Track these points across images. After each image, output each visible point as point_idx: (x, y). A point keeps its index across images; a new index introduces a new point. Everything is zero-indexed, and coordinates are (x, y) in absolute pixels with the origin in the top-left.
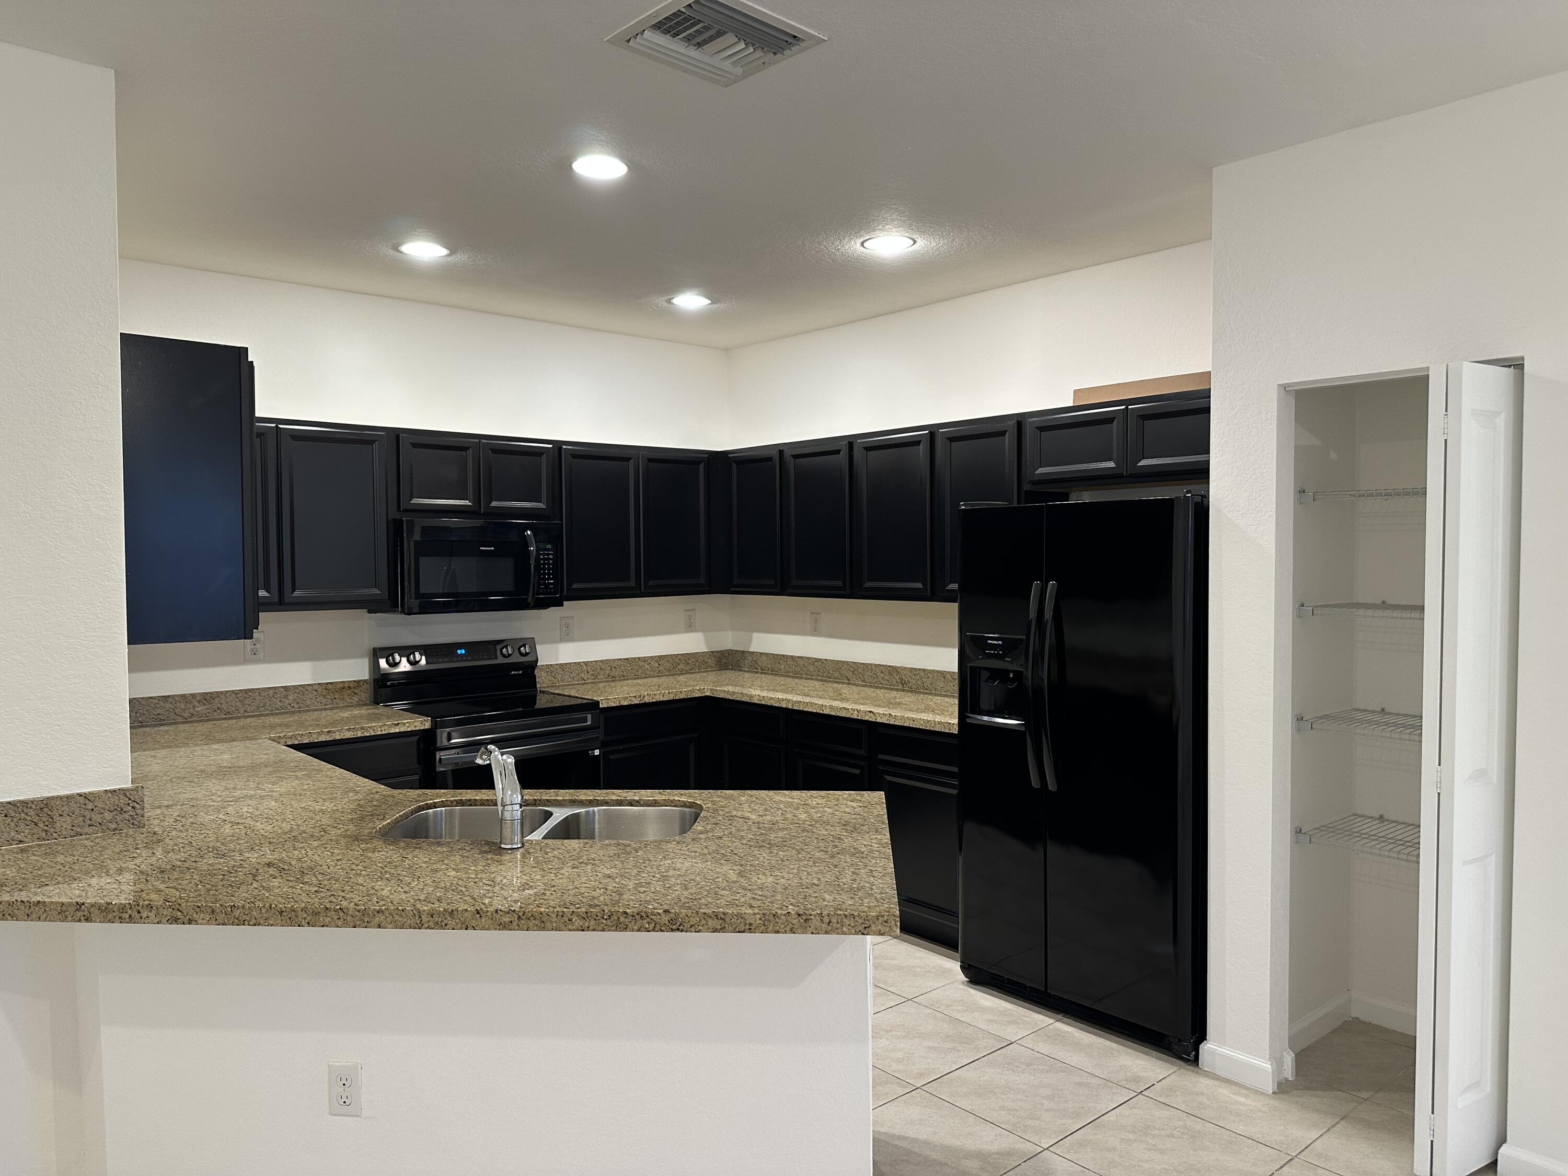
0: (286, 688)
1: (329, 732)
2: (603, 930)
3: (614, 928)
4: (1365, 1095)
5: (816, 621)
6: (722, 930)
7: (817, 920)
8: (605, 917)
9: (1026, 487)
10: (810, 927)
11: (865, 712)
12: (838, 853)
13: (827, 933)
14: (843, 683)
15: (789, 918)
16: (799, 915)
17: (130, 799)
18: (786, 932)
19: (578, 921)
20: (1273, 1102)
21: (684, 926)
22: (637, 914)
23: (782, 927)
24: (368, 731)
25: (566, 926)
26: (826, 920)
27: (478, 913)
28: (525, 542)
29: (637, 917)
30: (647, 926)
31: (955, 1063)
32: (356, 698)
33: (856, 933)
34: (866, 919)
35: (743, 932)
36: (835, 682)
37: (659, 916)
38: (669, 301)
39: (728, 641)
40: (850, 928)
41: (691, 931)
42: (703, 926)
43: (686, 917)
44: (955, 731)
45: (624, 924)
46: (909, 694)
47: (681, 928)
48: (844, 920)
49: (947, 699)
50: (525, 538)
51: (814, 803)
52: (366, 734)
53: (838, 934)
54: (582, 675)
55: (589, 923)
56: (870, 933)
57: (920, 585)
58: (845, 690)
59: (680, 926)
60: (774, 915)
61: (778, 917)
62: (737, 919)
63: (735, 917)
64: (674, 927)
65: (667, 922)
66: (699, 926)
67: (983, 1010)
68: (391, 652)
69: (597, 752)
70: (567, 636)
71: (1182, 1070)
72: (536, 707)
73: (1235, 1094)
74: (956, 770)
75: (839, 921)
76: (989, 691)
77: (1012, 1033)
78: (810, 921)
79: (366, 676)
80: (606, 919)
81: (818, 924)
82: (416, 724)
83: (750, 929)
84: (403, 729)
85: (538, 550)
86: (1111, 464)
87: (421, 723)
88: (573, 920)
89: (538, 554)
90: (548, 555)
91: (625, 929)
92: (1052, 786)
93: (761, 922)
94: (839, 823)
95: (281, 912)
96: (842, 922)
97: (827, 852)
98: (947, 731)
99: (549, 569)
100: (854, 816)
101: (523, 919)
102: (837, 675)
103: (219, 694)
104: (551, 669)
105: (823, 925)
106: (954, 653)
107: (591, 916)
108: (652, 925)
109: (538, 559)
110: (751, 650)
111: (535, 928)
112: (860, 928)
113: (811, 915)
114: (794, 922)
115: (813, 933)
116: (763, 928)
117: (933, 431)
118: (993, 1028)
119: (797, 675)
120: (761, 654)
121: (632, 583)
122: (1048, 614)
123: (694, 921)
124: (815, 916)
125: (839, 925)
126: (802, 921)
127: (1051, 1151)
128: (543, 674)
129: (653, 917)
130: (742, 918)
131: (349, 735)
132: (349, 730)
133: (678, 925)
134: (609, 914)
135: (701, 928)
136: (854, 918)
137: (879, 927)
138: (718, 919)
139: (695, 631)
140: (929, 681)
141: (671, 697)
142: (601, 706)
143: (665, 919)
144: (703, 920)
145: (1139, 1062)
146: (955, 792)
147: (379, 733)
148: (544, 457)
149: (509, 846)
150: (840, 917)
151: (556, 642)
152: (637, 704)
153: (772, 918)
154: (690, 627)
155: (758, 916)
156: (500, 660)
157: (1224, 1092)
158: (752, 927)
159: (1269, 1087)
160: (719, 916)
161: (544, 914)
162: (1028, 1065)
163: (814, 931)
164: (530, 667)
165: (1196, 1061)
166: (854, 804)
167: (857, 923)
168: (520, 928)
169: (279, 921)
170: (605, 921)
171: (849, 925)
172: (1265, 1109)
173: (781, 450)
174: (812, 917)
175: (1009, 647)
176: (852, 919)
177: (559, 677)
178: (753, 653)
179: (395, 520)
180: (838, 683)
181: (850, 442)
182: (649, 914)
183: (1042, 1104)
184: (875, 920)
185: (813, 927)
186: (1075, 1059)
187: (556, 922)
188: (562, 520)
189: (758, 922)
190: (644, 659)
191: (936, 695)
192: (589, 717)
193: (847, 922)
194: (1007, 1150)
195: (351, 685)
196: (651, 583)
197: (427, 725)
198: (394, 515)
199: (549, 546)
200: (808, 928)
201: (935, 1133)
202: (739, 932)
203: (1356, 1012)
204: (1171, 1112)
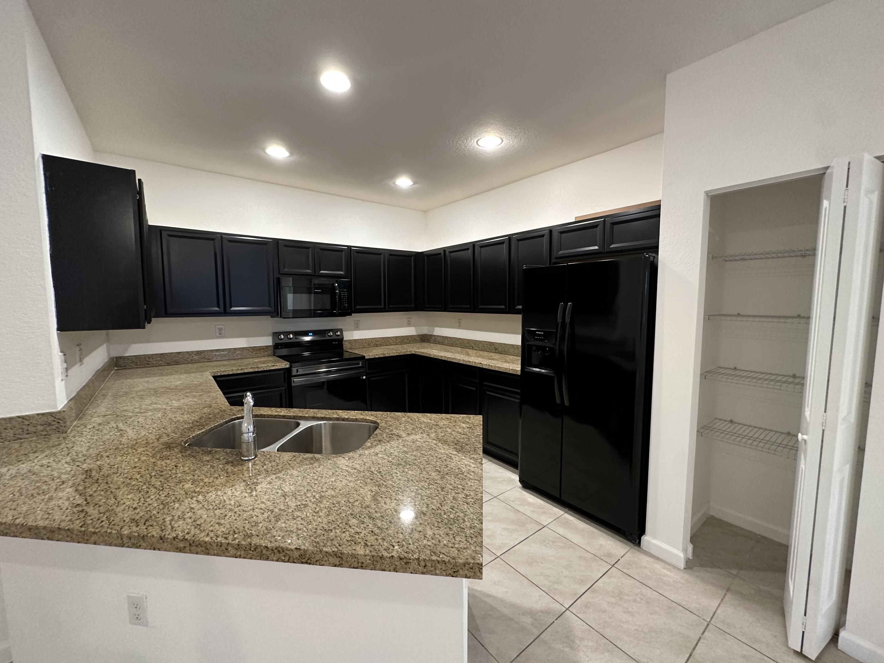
0: (235, 349)
1: (242, 369)
2: (251, 558)
3: (259, 558)
4: (734, 572)
5: (460, 323)
6: (340, 565)
7: (415, 564)
8: (252, 549)
9: (554, 260)
10: (409, 568)
11: (478, 363)
12: (447, 474)
13: (423, 573)
14: (470, 349)
15: (392, 561)
16: (401, 559)
17: (55, 418)
18: (390, 571)
19: (232, 550)
20: (686, 576)
21: (311, 560)
22: (276, 549)
23: (387, 566)
24: (260, 369)
25: (224, 553)
26: (422, 563)
27: (161, 539)
28: (334, 288)
29: (276, 551)
30: (283, 558)
31: (516, 539)
32: (266, 353)
33: (447, 575)
34: (455, 565)
35: (357, 568)
36: (467, 348)
37: (292, 552)
38: (394, 183)
39: (425, 330)
40: (441, 571)
41: (316, 565)
42: (326, 561)
43: (313, 554)
44: (519, 373)
45: (266, 555)
46: (498, 354)
47: (309, 561)
48: (437, 565)
49: (515, 357)
50: (334, 287)
51: (442, 424)
52: (259, 370)
53: (432, 575)
54: (364, 344)
55: (240, 552)
56: (458, 576)
57: (503, 307)
58: (470, 351)
59: (308, 560)
60: (381, 558)
61: (384, 559)
62: (352, 558)
63: (350, 556)
64: (304, 561)
65: (298, 556)
66: (322, 561)
67: (530, 504)
68: (279, 334)
69: (364, 377)
70: (357, 327)
71: (632, 549)
72: (344, 358)
73: (664, 568)
74: (519, 391)
75: (433, 565)
76: (536, 356)
77: (545, 520)
78: (410, 564)
79: (270, 343)
80: (253, 551)
81: (416, 567)
82: (283, 365)
83: (362, 566)
84: (277, 368)
85: (340, 292)
86: (596, 248)
87: (285, 365)
88: (229, 549)
89: (340, 294)
90: (345, 294)
91: (267, 559)
92: (567, 403)
93: (370, 562)
94: (453, 442)
95: (30, 529)
96: (435, 566)
97: (439, 472)
98: (515, 373)
99: (345, 300)
100: (463, 436)
101: (193, 546)
102: (468, 345)
103: (204, 351)
104: (350, 341)
105: (420, 568)
106: (520, 337)
107: (242, 548)
108: (287, 558)
109: (340, 295)
110: (434, 334)
111: (202, 553)
112: (450, 572)
113: (410, 560)
114: (396, 563)
115: (412, 573)
116: (372, 566)
117: (510, 237)
118: (534, 516)
119: (452, 345)
120: (438, 336)
121: (382, 306)
122: (568, 320)
123: (318, 557)
124: (413, 560)
125: (432, 569)
126: (403, 563)
127: (570, 611)
128: (347, 344)
129: (287, 552)
130: (355, 558)
131: (251, 370)
132: (251, 368)
133: (306, 559)
134: (255, 547)
135: (323, 562)
136: (445, 564)
137: (466, 572)
138: (337, 557)
139: (411, 326)
140: (507, 349)
141: (397, 354)
142: (366, 358)
143: (296, 554)
144: (325, 557)
145: (609, 542)
146: (518, 401)
147: (265, 369)
148: (344, 252)
149: (246, 458)
150: (434, 563)
151: (353, 330)
152: (382, 357)
153: (378, 559)
154: (409, 325)
155: (368, 557)
156: (327, 338)
157: (658, 566)
158: (364, 565)
159: (682, 565)
160: (337, 555)
161: (208, 543)
162: (554, 542)
163: (413, 572)
164: (340, 341)
165: (639, 544)
166: (464, 425)
167: (448, 568)
168: (191, 552)
169: (29, 535)
170: (251, 552)
171: (441, 569)
172: (683, 582)
173: (444, 250)
174: (411, 561)
175: (547, 336)
176: (444, 564)
177: (354, 345)
178: (435, 335)
179: (277, 278)
180: (468, 348)
181: (473, 244)
182: (284, 550)
183: (562, 572)
184: (462, 566)
185: (411, 568)
186: (576, 539)
187: (216, 550)
188: (351, 279)
189: (368, 561)
190: (390, 338)
191: (510, 355)
192: (361, 362)
193: (439, 566)
194: (546, 609)
195: (264, 348)
196: (391, 306)
197: (288, 366)
198: (277, 275)
199: (345, 290)
200: (408, 569)
201: (507, 592)
202: (354, 568)
203: (712, 513)
204: (632, 581)
